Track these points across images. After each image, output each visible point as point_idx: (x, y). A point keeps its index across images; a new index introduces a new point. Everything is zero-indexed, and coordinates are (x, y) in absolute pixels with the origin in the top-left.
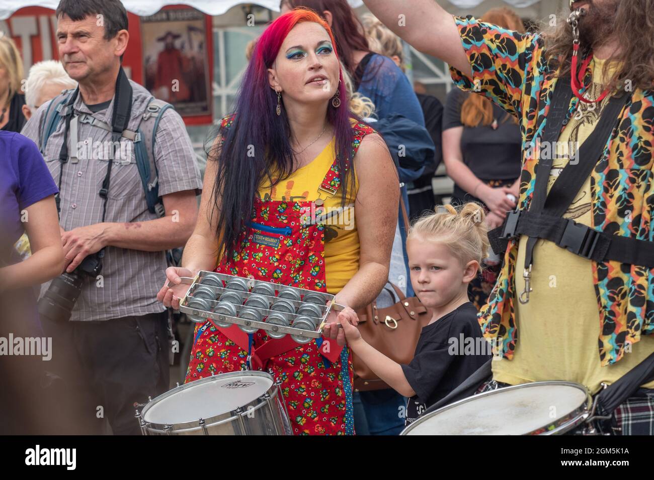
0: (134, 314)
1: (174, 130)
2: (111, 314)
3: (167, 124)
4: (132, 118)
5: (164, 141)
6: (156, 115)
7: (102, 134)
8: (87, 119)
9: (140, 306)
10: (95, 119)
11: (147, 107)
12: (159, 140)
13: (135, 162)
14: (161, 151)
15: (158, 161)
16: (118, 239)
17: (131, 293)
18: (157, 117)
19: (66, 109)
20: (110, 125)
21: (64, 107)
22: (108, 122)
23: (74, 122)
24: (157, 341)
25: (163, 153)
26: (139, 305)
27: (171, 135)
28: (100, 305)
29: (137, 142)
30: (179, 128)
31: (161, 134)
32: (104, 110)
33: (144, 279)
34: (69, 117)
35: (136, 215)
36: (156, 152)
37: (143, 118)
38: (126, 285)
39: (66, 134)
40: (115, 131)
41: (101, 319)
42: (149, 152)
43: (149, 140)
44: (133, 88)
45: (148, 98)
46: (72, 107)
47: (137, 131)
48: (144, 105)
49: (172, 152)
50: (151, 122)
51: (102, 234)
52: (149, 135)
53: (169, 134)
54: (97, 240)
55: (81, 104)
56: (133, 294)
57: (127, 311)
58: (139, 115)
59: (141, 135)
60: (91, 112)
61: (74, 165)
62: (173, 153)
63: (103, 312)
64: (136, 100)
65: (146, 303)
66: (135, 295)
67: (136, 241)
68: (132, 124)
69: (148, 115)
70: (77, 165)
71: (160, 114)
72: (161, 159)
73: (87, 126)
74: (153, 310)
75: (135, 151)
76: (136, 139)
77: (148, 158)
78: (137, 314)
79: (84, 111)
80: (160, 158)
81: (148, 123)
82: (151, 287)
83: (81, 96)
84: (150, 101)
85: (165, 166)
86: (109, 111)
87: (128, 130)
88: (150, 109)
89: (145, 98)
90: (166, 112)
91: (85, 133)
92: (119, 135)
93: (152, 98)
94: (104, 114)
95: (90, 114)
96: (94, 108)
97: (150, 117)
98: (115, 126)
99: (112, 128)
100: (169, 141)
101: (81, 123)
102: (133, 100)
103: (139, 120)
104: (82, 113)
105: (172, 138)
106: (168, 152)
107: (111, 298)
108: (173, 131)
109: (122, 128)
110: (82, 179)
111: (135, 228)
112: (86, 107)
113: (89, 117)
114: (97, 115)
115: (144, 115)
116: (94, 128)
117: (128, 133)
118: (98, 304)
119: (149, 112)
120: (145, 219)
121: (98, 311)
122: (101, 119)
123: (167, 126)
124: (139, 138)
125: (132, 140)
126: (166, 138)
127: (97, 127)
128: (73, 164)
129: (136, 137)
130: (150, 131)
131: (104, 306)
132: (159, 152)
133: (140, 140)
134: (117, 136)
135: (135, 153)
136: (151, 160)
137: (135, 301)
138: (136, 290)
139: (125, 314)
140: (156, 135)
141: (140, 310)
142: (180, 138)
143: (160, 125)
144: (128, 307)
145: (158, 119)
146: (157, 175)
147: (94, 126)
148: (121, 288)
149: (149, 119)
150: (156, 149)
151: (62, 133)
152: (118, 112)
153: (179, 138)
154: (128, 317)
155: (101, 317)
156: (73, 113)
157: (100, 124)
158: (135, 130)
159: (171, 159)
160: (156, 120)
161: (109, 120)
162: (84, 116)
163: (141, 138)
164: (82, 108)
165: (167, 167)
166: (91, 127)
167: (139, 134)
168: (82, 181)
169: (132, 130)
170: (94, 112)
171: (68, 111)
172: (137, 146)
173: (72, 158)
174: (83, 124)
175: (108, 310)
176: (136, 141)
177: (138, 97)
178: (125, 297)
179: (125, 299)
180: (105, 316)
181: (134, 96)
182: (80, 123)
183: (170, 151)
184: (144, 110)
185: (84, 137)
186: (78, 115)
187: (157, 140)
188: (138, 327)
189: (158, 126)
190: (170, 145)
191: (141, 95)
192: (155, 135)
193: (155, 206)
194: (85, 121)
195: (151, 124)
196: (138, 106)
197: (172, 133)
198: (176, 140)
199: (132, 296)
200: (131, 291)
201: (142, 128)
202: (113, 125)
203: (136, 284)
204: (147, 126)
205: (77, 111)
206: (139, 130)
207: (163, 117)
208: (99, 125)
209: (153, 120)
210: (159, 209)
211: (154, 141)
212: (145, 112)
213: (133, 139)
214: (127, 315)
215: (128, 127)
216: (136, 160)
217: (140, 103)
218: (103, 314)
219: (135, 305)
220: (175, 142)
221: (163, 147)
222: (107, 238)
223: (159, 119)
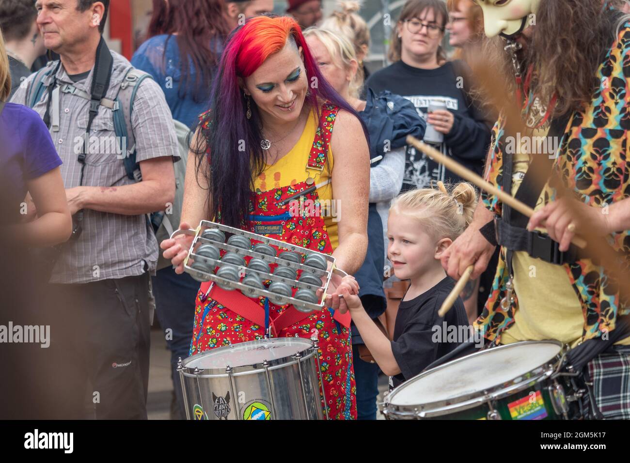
0: (112, 277)
1: (151, 99)
2: (90, 277)
3: (144, 93)
4: (110, 87)
5: (141, 109)
6: (134, 84)
7: (83, 102)
8: (69, 88)
9: (119, 270)
10: (76, 88)
11: (125, 76)
12: (136, 108)
13: (113, 129)
14: (138, 119)
15: (135, 128)
16: (94, 202)
17: (110, 257)
18: (135, 86)
19: (50, 79)
20: (89, 92)
21: (48, 78)
22: (87, 91)
23: (56, 92)
24: (137, 303)
25: (140, 121)
26: (117, 268)
27: (148, 103)
28: (80, 268)
29: (116, 110)
30: (156, 97)
31: (138, 102)
32: (84, 80)
33: (122, 243)
34: (53, 86)
35: (115, 181)
36: (133, 120)
37: (121, 88)
38: (105, 249)
39: (49, 104)
40: (94, 98)
41: (81, 281)
42: (127, 120)
43: (126, 108)
44: (114, 59)
45: (127, 69)
46: (55, 77)
47: (115, 100)
48: (123, 75)
49: (148, 119)
50: (129, 91)
51: (78, 196)
52: (127, 104)
53: (145, 102)
54: (72, 202)
56: (111, 258)
57: (106, 274)
58: (117, 84)
59: (119, 103)
60: (72, 82)
61: (56, 133)
62: (149, 120)
63: (83, 275)
64: (115, 70)
65: (124, 267)
66: (113, 259)
67: (110, 205)
68: (111, 93)
69: (126, 84)
70: (59, 133)
71: (138, 83)
72: (138, 126)
73: (68, 96)
74: (131, 273)
75: (113, 119)
76: (114, 108)
77: (126, 125)
78: (115, 277)
79: (65, 80)
80: (137, 126)
81: (126, 92)
84: (129, 70)
85: (141, 133)
86: (88, 80)
87: (108, 98)
88: (129, 78)
89: (124, 68)
90: (144, 81)
91: (66, 102)
92: (97, 103)
93: (132, 68)
94: (83, 83)
95: (71, 84)
96: (75, 78)
97: (128, 86)
98: (94, 93)
99: (91, 96)
100: (146, 109)
101: (63, 92)
102: (113, 69)
103: (117, 88)
104: (65, 83)
105: (149, 106)
106: (144, 120)
107: (90, 262)
108: (149, 99)
109: (101, 96)
110: (63, 146)
111: (111, 191)
112: (67, 77)
113: (70, 86)
114: (78, 85)
115: (123, 84)
116: (75, 97)
117: (106, 102)
118: (78, 267)
119: (127, 81)
120: (124, 184)
122: (81, 89)
123: (144, 95)
124: (117, 106)
125: (111, 108)
126: (143, 106)
127: (78, 96)
128: (55, 132)
129: (115, 106)
130: (127, 100)
131: (84, 270)
132: (136, 120)
134: (95, 104)
135: (113, 121)
136: (128, 127)
137: (113, 264)
138: (114, 254)
139: (104, 277)
140: (133, 104)
141: (118, 273)
142: (156, 107)
143: (137, 94)
144: (107, 270)
145: (136, 88)
146: (135, 142)
147: (75, 95)
148: (99, 252)
149: (126, 88)
150: (133, 117)
151: (45, 103)
152: (97, 81)
153: (155, 106)
154: (107, 279)
155: (81, 280)
156: (55, 83)
157: (81, 94)
158: (114, 98)
159: (147, 127)
160: (134, 89)
161: (88, 88)
162: (66, 86)
163: (119, 107)
164: (64, 77)
165: (143, 134)
166: (72, 96)
167: (117, 102)
168: (63, 148)
169: (111, 99)
170: (75, 82)
171: (51, 81)
172: (115, 114)
173: (53, 126)
174: (65, 93)
175: (88, 273)
176: (114, 109)
177: (117, 67)
178: (103, 261)
179: (104, 262)
180: (85, 279)
181: (114, 66)
182: (61, 92)
183: (146, 118)
184: (122, 78)
185: (65, 106)
186: (60, 85)
187: (134, 108)
189: (135, 94)
190: (147, 113)
191: (120, 65)
192: (132, 104)
193: (134, 172)
194: (67, 91)
195: (128, 93)
196: (117, 75)
197: (148, 101)
198: (152, 108)
199: (110, 260)
200: (109, 255)
201: (120, 97)
203: (114, 248)
204: (125, 95)
205: (59, 80)
206: (117, 99)
207: (140, 86)
208: (79, 95)
209: (131, 90)
210: (137, 175)
211: (131, 109)
212: (123, 81)
213: (111, 106)
214: (105, 278)
215: (107, 96)
216: (115, 128)
217: (118, 72)
218: (83, 277)
219: (114, 269)
220: (151, 110)
221: (140, 115)
222: (82, 200)
223: (137, 88)
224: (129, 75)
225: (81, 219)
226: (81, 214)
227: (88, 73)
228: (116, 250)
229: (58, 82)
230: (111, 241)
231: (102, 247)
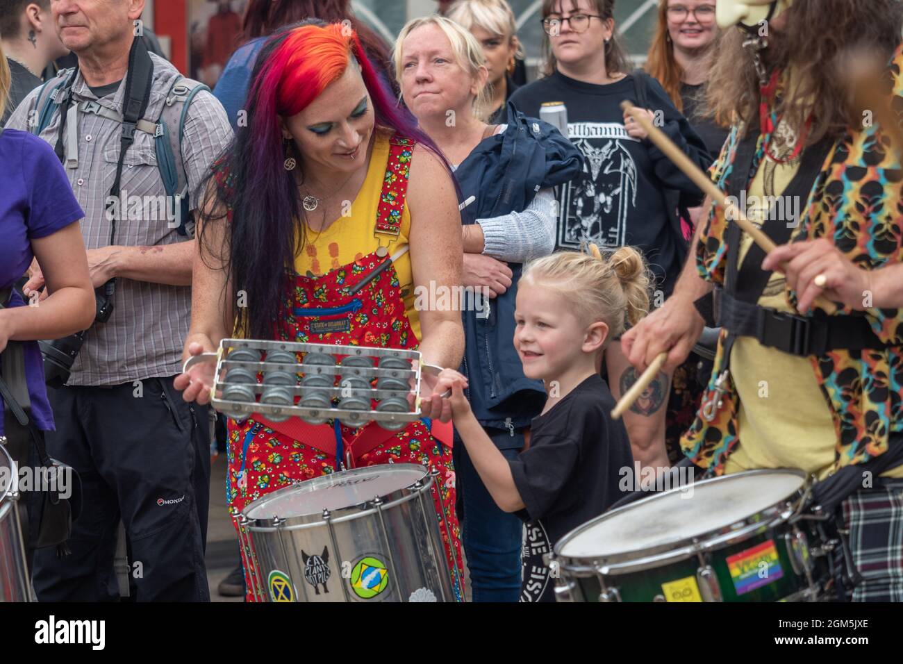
0: (157, 376)
1: (209, 119)
2: (126, 375)
3: (200, 111)
4: (150, 104)
5: (195, 135)
6: (184, 99)
7: (111, 127)
8: (91, 107)
9: (166, 364)
10: (101, 106)
11: (172, 88)
12: (188, 133)
13: (156, 164)
14: (191, 149)
15: (187, 162)
16: (131, 267)
17: (154, 347)
18: (186, 102)
19: (63, 94)
20: (120, 112)
21: (61, 92)
22: (117, 109)
23: (72, 112)
24: (192, 414)
25: (194, 151)
26: (165, 362)
27: (205, 126)
28: (110, 364)
29: (158, 137)
30: (216, 116)
31: (191, 124)
32: (113, 94)
33: (170, 327)
34: (67, 104)
35: (159, 238)
36: (184, 151)
37: (165, 104)
38: (146, 336)
39: (62, 129)
40: (127, 120)
41: (113, 382)
42: (176, 150)
43: (174, 133)
44: (154, 63)
45: (174, 77)
46: (70, 90)
47: (158, 122)
48: (168, 86)
49: (205, 148)
50: (177, 109)
51: (107, 261)
52: (175, 127)
53: (201, 125)
54: (99, 269)
55: (81, 85)
56: (155, 348)
57: (148, 371)
58: (160, 100)
59: (164, 126)
60: (95, 97)
61: (73, 171)
62: (207, 150)
63: (115, 373)
64: (156, 79)
65: (174, 360)
66: (158, 350)
67: (154, 271)
68: (152, 112)
69: (173, 100)
70: (77, 170)
71: (190, 98)
72: (192, 159)
73: (90, 117)
75: (156, 149)
76: (157, 132)
77: (174, 158)
78: (162, 375)
79: (85, 95)
80: (189, 159)
81: (173, 110)
82: (180, 337)
83: (82, 75)
84: (176, 80)
85: (196, 168)
86: (119, 95)
87: (146, 120)
88: (176, 90)
89: (169, 77)
90: (198, 94)
91: (87, 126)
92: (132, 126)
93: (180, 76)
94: (112, 99)
95: (94, 100)
96: (99, 92)
97: (176, 102)
98: (126, 114)
99: (122, 116)
100: (201, 135)
101: (82, 112)
102: (153, 78)
103: (160, 105)
104: (85, 98)
105: (206, 130)
106: (200, 150)
107: (125, 353)
108: (207, 120)
109: (137, 116)
110: (83, 189)
111: (155, 252)
112: (88, 90)
113: (92, 104)
114: (105, 102)
115: (168, 100)
116: (100, 119)
117: (144, 124)
118: (108, 362)
119: (174, 94)
120: (173, 242)
121: (108, 372)
122: (109, 106)
123: (199, 114)
124: (160, 131)
125: (152, 134)
126: (197, 130)
127: (104, 117)
128: (72, 169)
129: (157, 130)
130: (175, 121)
131: (116, 365)
132: (189, 150)
133: (162, 133)
134: (129, 127)
135: (156, 152)
137: (159, 357)
138: (160, 342)
139: (146, 376)
140: (184, 127)
141: (166, 370)
142: (217, 131)
143: (189, 113)
144: (149, 366)
145: (187, 104)
146: (187, 182)
147: (100, 116)
148: (138, 340)
149: (173, 104)
150: (185, 146)
151: (57, 128)
152: (131, 95)
153: (215, 130)
154: (150, 378)
155: (113, 379)
156: (71, 99)
157: (108, 114)
158: (156, 119)
159: (204, 159)
160: (184, 105)
161: (119, 105)
162: (86, 103)
163: (164, 131)
164: (84, 90)
166: (96, 118)
167: (161, 125)
168: (84, 192)
169: (151, 121)
170: (100, 97)
171: (65, 96)
172: (158, 143)
173: (69, 160)
174: (85, 113)
175: (122, 370)
176: (157, 135)
177: (160, 75)
178: (144, 351)
179: (145, 354)
180: (118, 378)
181: (155, 74)
182: (80, 112)
183: (203, 147)
184: (167, 91)
185: (86, 131)
186: (78, 102)
187: (185, 133)
188: (163, 394)
189: (187, 113)
190: (204, 140)
191: (164, 72)
192: (182, 127)
193: (186, 226)
194: (88, 110)
195: (177, 112)
196: (159, 86)
197: (205, 123)
198: (211, 133)
199: (154, 351)
200: (153, 343)
201: (164, 117)
202: (124, 112)
203: (159, 334)
204: (171, 115)
205: (77, 94)
206: (161, 121)
207: (193, 101)
208: (105, 115)
209: (180, 107)
210: (190, 229)
211: (182, 135)
212: (168, 95)
213: (153, 132)
214: (148, 377)
215: (145, 117)
216: (158, 162)
217: (162, 83)
218: (116, 376)
219: (159, 363)
220: (210, 136)
221: (194, 143)
222: (114, 265)
223: (189, 104)
224: (177, 86)
225: (112, 293)
226: (113, 285)
227: (118, 84)
228: (162, 336)
229: (74, 97)
230: (155, 324)
231: (143, 333)
